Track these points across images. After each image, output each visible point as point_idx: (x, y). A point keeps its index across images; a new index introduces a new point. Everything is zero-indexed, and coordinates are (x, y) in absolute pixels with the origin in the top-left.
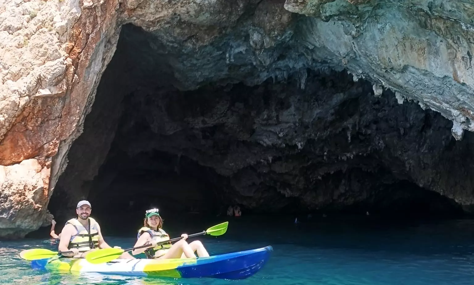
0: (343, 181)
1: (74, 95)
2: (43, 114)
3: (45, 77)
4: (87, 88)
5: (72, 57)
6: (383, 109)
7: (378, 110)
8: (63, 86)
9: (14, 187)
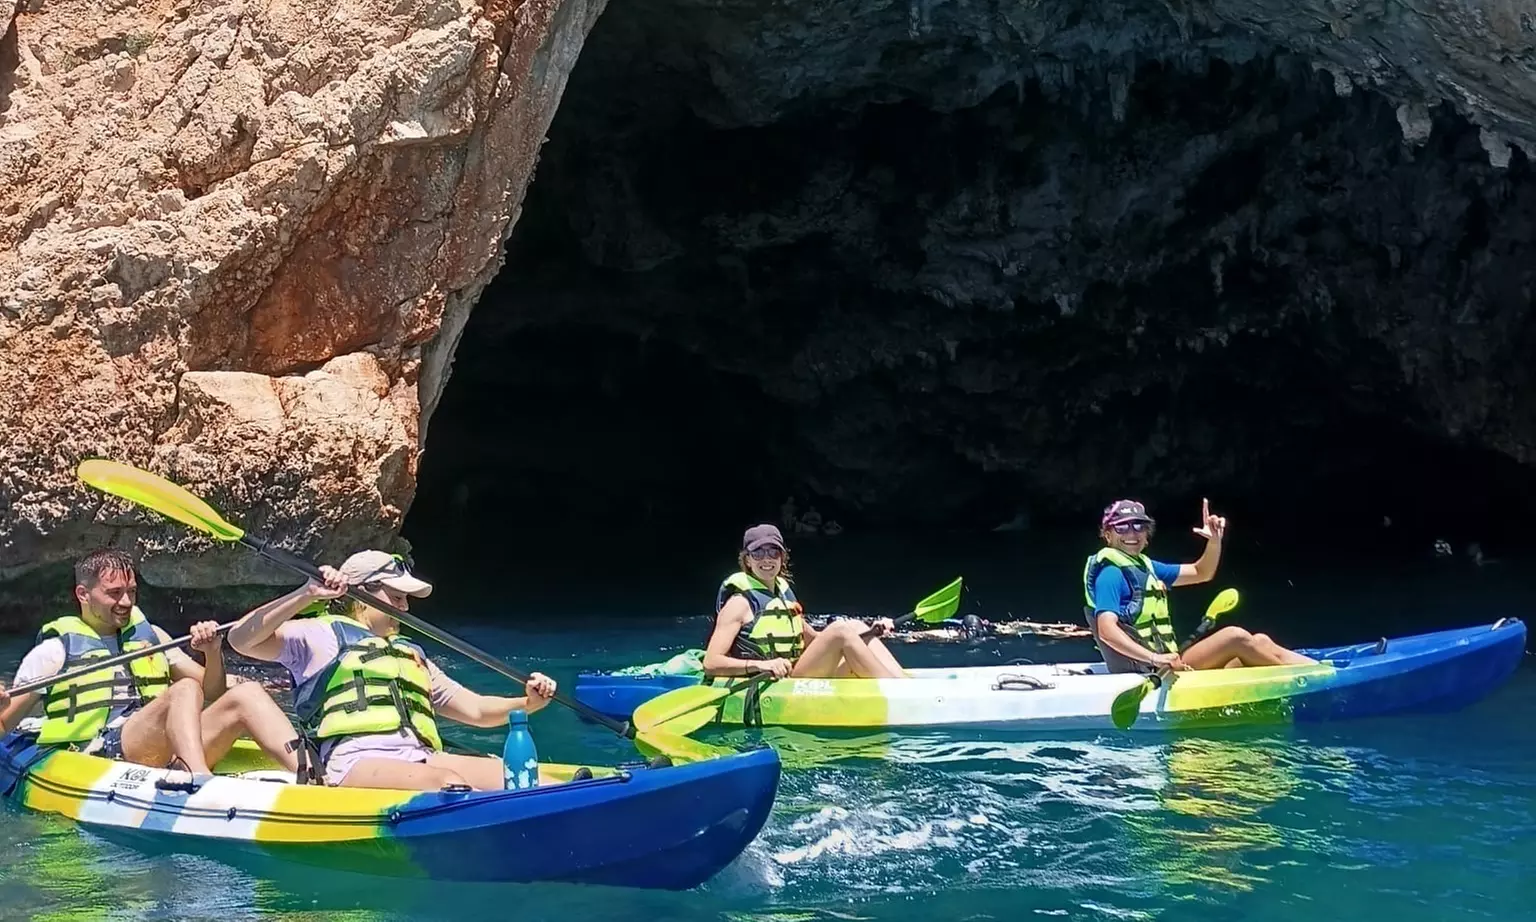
0: (1161, 420)
1: (492, 142)
2: (394, 203)
3: (410, 82)
4: (537, 116)
5: (493, 14)
7: (1320, 189)
8: (464, 110)
9: (322, 447)
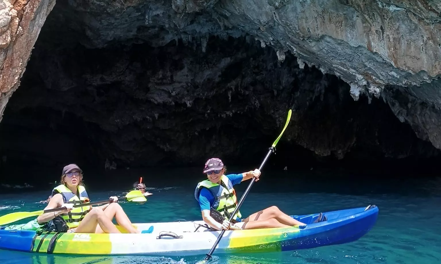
0: (214, 137)
1: (17, 47)
4: (31, 40)
5: (17, 8)
6: (261, 73)
7: (257, 74)
8: (7, 37)
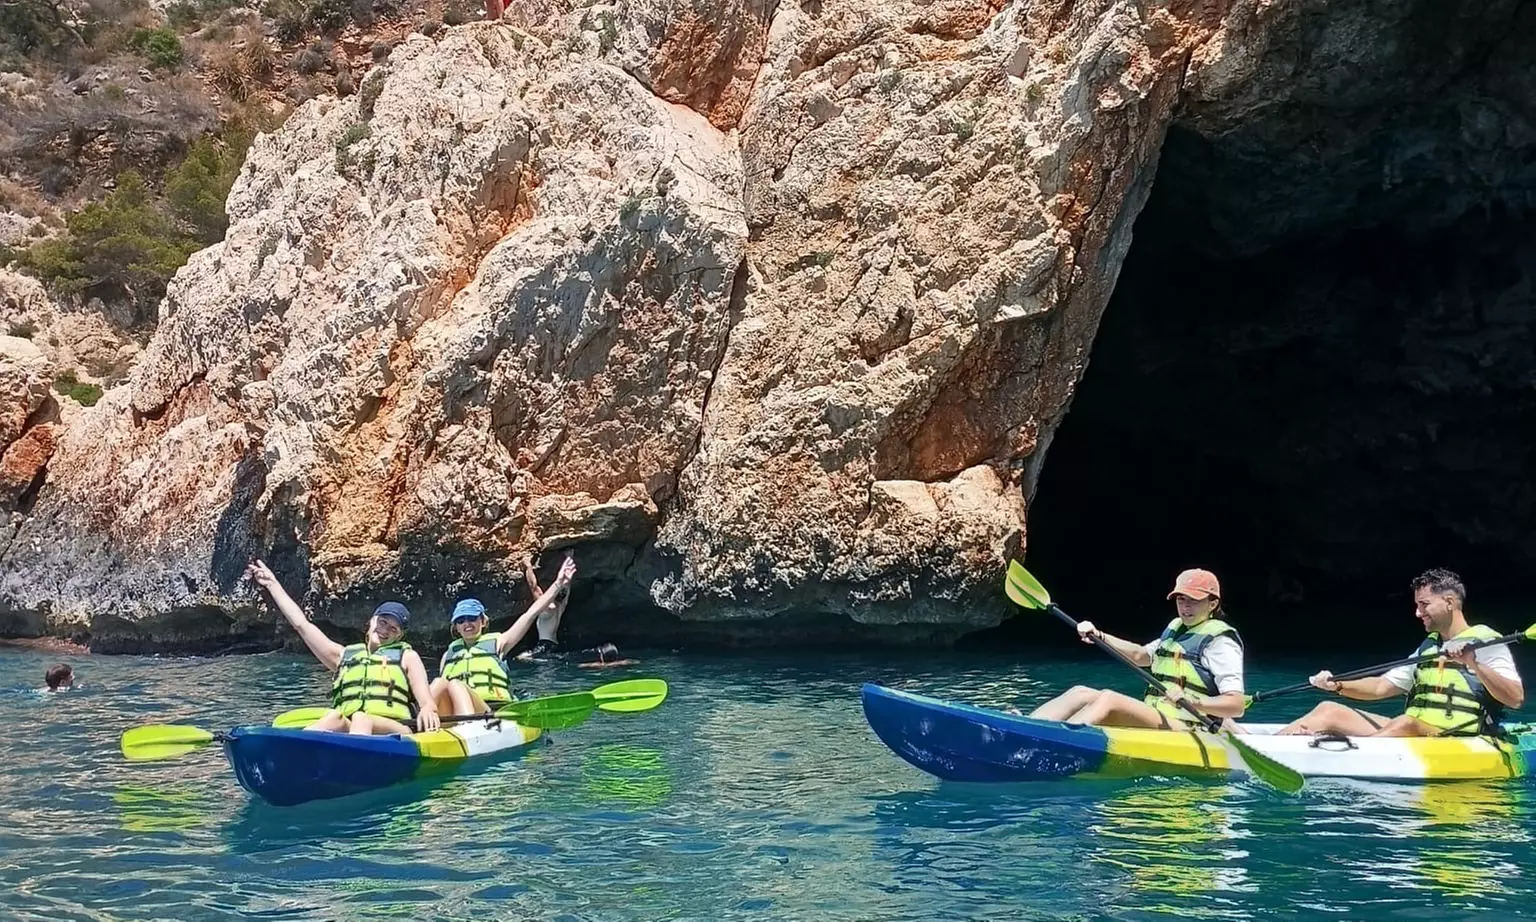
1: (1069, 314)
2: (1004, 360)
3: (1014, 278)
4: (1100, 293)
5: (1069, 226)
8: (1050, 294)
9: (967, 530)
